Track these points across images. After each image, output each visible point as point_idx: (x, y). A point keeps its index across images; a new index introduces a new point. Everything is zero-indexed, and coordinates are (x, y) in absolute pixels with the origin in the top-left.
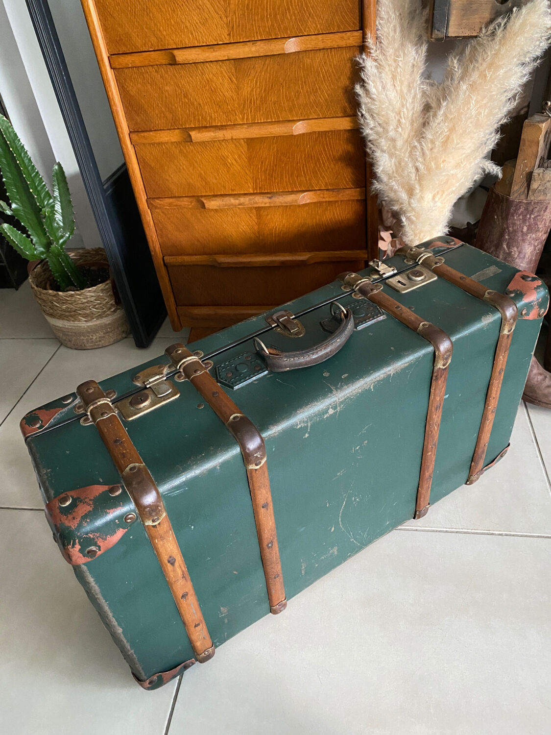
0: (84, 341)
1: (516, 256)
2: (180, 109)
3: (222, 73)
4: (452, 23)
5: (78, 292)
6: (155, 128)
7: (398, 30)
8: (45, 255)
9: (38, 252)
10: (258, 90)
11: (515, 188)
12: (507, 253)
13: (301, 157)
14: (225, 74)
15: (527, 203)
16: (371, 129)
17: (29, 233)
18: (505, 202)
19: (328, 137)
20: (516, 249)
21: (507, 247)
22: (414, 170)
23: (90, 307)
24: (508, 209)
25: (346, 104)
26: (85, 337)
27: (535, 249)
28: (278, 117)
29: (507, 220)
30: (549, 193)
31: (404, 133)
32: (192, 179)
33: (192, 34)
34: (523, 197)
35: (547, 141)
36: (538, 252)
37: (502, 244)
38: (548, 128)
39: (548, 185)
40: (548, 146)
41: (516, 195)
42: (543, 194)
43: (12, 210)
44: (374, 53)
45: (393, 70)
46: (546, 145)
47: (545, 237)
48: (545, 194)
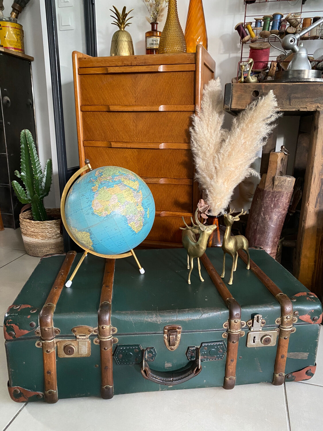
0: (38, 251)
1: (268, 220)
2: (108, 132)
3: (130, 118)
4: (233, 103)
5: (41, 222)
6: (96, 140)
7: (211, 106)
8: (31, 201)
9: (28, 199)
10: (146, 127)
11: (267, 184)
12: (263, 218)
13: (163, 161)
14: (131, 118)
15: (273, 192)
16: (196, 148)
17: (26, 188)
18: (262, 191)
19: (177, 152)
20: (268, 216)
21: (263, 215)
22: (214, 168)
23: (46, 232)
24: (263, 195)
25: (186, 137)
26: (39, 249)
27: (278, 218)
28: (154, 140)
29: (263, 201)
31: (211, 150)
33: (119, 100)
34: (271, 189)
35: (283, 164)
36: (281, 220)
37: (261, 213)
38: (283, 157)
39: (283, 183)
40: (284, 167)
41: (267, 188)
42: (281, 188)
43: (20, 175)
44: (199, 114)
45: (207, 122)
46: (283, 166)
47: (284, 212)
48: (282, 188)
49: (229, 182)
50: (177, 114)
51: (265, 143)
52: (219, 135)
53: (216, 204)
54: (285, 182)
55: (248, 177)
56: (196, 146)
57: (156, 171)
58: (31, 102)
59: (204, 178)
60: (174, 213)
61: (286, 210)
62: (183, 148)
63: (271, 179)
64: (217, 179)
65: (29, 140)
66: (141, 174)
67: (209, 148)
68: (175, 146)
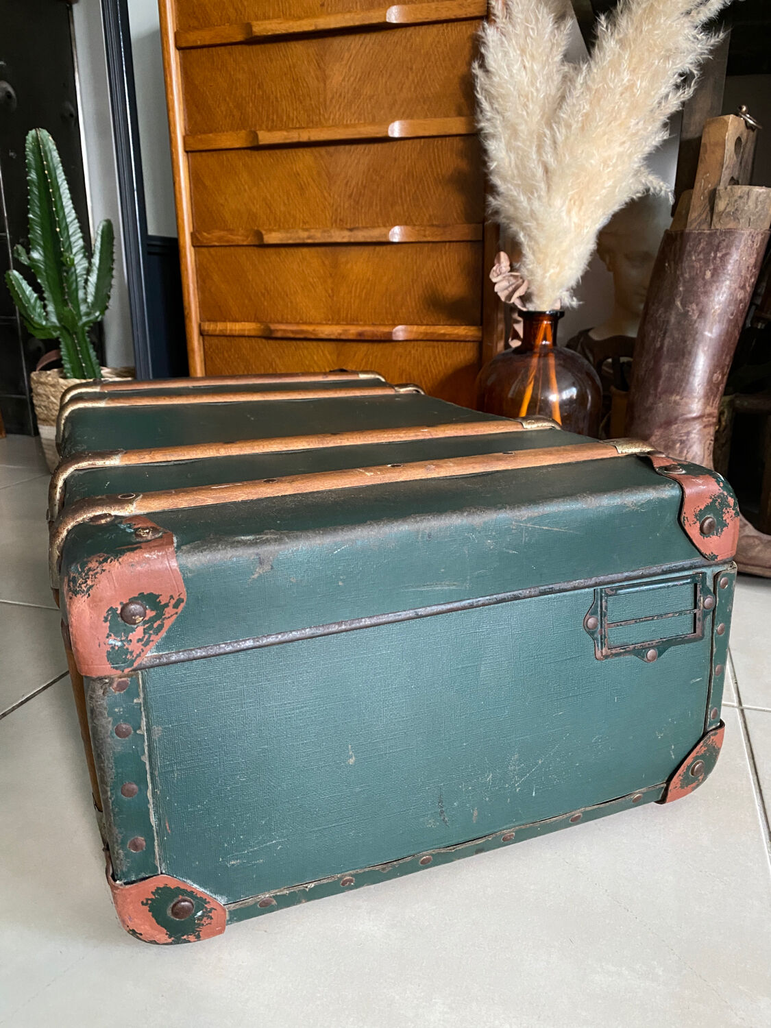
1: (696, 317)
3: (308, 55)
6: (217, 129)
8: (58, 332)
9: (49, 324)
11: (693, 215)
12: (681, 314)
14: (313, 58)
15: (710, 234)
16: (489, 120)
17: (44, 295)
18: (678, 238)
20: (694, 306)
21: (681, 304)
22: (541, 167)
24: (682, 249)
27: (726, 310)
28: (373, 116)
29: (681, 264)
30: (742, 218)
31: (532, 120)
32: (254, 204)
34: (705, 227)
35: (742, 157)
36: (732, 317)
37: (674, 300)
38: (742, 134)
39: (740, 202)
40: (743, 164)
41: (695, 224)
42: (734, 220)
43: (29, 258)
44: (501, 20)
45: (522, 41)
46: (741, 163)
47: (742, 296)
48: (737, 219)
49: (583, 207)
50: (438, 31)
51: (688, 93)
52: (557, 78)
53: (545, 271)
54: (748, 199)
55: (639, 198)
56: (489, 115)
57: (381, 209)
58: (72, 109)
59: (513, 202)
60: (431, 329)
61: (748, 289)
62: (454, 131)
63: (704, 199)
64: (550, 199)
65: (49, 158)
66: (340, 220)
67: (525, 113)
68: (433, 126)
